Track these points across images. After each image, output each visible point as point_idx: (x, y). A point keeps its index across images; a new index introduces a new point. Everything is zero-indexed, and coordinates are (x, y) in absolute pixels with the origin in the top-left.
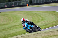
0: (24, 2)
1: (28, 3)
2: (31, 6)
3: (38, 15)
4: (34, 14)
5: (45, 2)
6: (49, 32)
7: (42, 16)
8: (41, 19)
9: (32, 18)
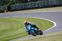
0: (2, 8)
1: (6, 9)
2: (9, 12)
3: (17, 22)
4: (12, 21)
5: (24, 8)
6: (29, 40)
7: (21, 23)
8: (20, 26)
9: (10, 26)
